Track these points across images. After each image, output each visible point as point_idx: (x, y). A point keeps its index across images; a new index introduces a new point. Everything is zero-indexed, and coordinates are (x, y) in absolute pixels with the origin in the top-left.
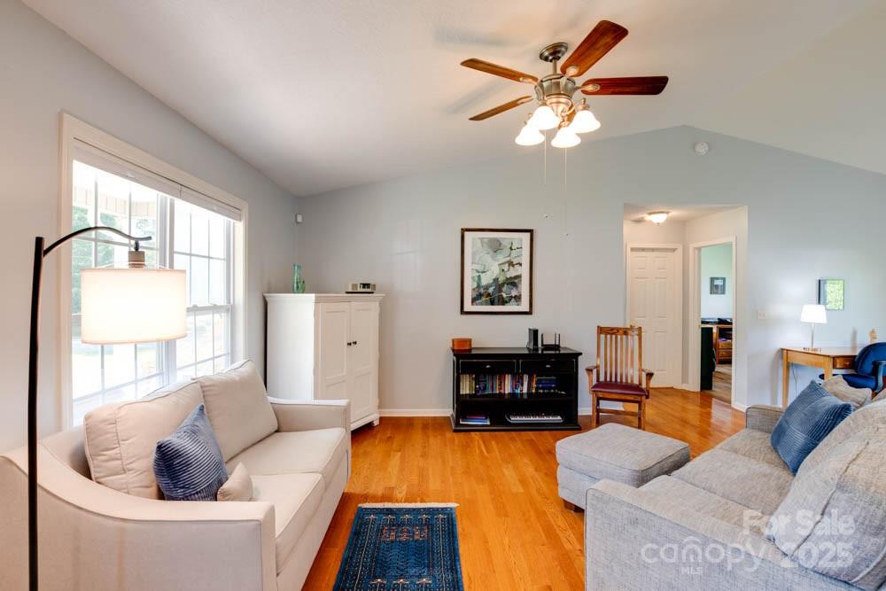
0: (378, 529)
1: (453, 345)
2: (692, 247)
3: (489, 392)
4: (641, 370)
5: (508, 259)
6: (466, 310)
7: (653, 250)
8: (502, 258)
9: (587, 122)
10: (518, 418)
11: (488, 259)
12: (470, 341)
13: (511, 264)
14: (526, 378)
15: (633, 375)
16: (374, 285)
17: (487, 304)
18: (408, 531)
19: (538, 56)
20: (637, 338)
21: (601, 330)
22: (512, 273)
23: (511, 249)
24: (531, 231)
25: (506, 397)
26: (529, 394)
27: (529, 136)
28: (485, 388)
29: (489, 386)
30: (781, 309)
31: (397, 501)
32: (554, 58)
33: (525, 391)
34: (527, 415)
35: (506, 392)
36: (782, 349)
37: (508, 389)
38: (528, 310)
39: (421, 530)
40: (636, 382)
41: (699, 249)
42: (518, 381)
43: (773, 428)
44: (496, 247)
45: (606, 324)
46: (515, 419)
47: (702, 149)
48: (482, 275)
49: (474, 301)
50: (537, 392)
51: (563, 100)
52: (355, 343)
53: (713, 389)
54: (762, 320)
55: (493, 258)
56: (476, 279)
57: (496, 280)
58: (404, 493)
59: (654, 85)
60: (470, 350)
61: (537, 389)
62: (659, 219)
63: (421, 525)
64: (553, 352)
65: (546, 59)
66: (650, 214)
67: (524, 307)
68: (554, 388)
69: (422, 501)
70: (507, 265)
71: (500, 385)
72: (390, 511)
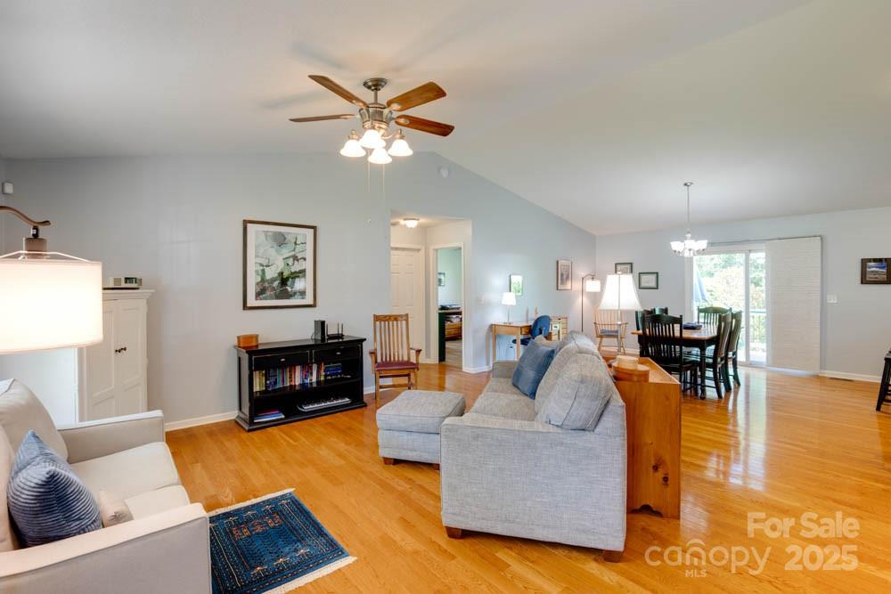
0: (226, 533)
1: (239, 341)
2: (432, 248)
3: (279, 385)
4: (410, 349)
5: (293, 253)
6: (249, 304)
7: (404, 249)
8: (286, 252)
9: (402, 149)
10: (311, 406)
11: (272, 253)
12: (257, 337)
13: (295, 258)
14: (315, 367)
15: (403, 354)
16: (141, 280)
17: (271, 298)
18: (260, 524)
19: (362, 83)
20: (404, 322)
21: (377, 318)
22: (296, 267)
23: (296, 243)
24: (314, 228)
25: (297, 388)
26: (318, 382)
27: (351, 149)
28: (275, 383)
29: (279, 379)
30: (492, 296)
31: (228, 505)
32: (376, 89)
33: (314, 379)
34: (318, 401)
35: (297, 384)
36: (492, 325)
37: (298, 381)
38: (312, 303)
39: (272, 518)
40: (406, 359)
41: (437, 250)
42: (307, 371)
43: (512, 375)
44: (281, 241)
45: (379, 313)
46: (307, 408)
47: (445, 173)
48: (267, 269)
49: (259, 295)
50: (326, 380)
51: (383, 126)
52: (125, 349)
53: (446, 360)
54: (481, 305)
55: (277, 251)
56: (260, 273)
57: (281, 274)
58: (230, 496)
59: (444, 130)
60: (257, 346)
61: (326, 376)
62: (412, 224)
63: (270, 514)
64: (336, 341)
65: (369, 87)
66: (405, 219)
67: (309, 300)
68: (340, 374)
69: (255, 497)
70: (291, 259)
71: (290, 378)
72: (227, 515)
